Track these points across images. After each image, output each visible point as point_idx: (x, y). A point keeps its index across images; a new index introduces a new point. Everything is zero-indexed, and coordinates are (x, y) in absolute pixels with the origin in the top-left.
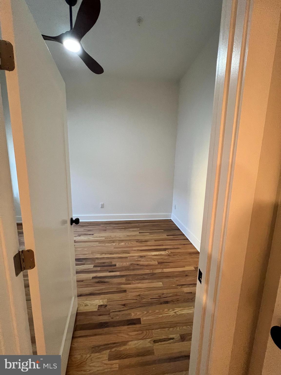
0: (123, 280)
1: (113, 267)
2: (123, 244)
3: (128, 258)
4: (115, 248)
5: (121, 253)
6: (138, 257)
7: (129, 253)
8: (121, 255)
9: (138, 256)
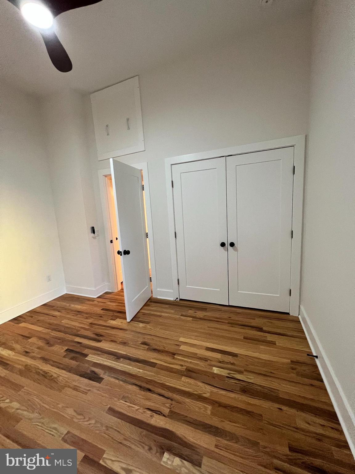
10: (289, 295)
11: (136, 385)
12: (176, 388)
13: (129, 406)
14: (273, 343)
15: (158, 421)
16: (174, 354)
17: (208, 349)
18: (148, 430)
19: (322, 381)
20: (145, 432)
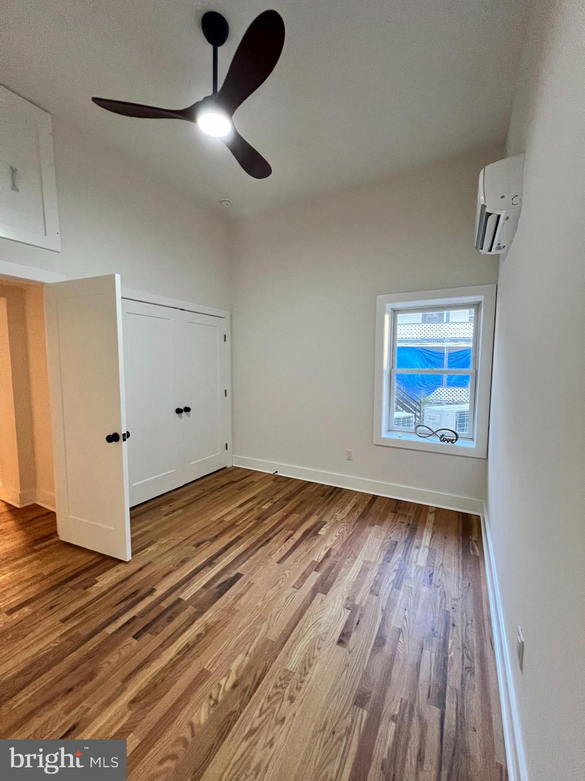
0: (84, 631)
1: (138, 629)
2: (202, 715)
3: (120, 683)
4: (203, 675)
5: (160, 677)
6: (85, 716)
7: (133, 702)
8: (153, 671)
9: (90, 720)
10: (225, 449)
11: (259, 548)
12: (271, 528)
13: (280, 551)
14: (253, 482)
15: (298, 535)
16: (233, 524)
17: (241, 506)
18: (303, 540)
19: (291, 478)
20: (304, 541)
